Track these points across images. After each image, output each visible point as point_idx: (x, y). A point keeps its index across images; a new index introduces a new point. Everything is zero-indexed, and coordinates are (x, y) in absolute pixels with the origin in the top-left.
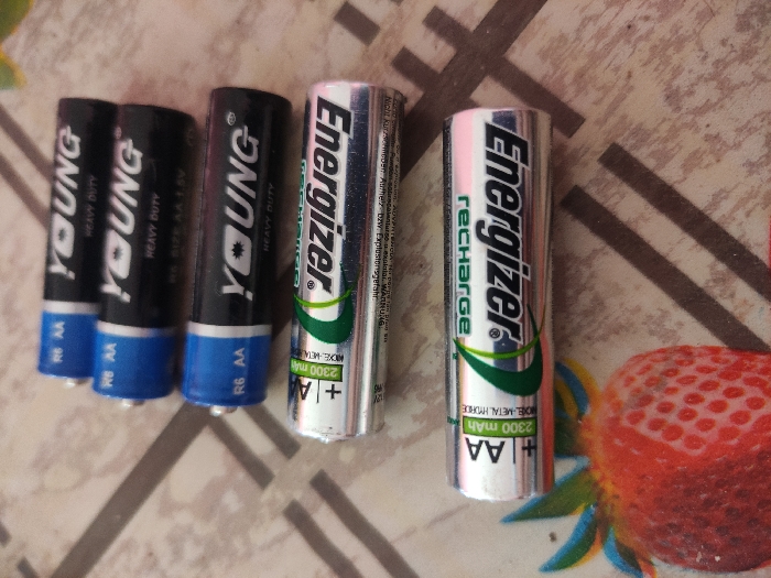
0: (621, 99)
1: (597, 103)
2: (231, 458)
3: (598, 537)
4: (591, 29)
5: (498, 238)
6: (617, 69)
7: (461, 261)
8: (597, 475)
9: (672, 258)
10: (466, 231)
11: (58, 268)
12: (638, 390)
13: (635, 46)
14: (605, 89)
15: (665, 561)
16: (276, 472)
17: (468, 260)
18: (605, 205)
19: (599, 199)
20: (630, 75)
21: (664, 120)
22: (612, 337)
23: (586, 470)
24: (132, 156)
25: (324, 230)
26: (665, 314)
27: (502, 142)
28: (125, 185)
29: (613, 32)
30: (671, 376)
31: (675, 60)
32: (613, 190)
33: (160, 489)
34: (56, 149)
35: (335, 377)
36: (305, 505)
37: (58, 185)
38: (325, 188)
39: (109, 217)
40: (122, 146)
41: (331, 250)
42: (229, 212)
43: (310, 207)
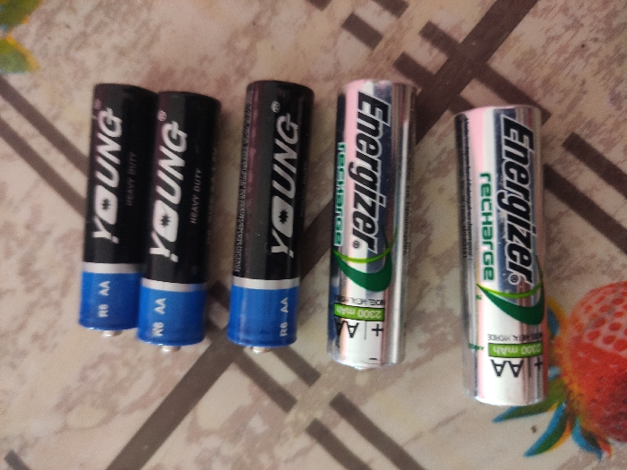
0: (577, 100)
1: (560, 102)
2: (256, 389)
3: (568, 427)
4: (554, 47)
5: (516, 205)
6: (574, 77)
7: (484, 223)
8: (566, 380)
10: (489, 200)
11: (102, 234)
12: (595, 315)
13: (587, 61)
14: (566, 93)
16: (298, 397)
17: (490, 223)
20: (584, 83)
21: (610, 116)
22: (575, 277)
23: (559, 376)
24: (178, 136)
25: (367, 199)
26: (613, 259)
27: (516, 132)
28: (170, 162)
29: (571, 49)
30: (617, 304)
31: (618, 72)
33: (187, 420)
34: (95, 128)
35: (379, 317)
36: (324, 422)
37: (101, 161)
38: (368, 166)
39: (155, 188)
40: (167, 127)
41: (374, 216)
42: (276, 185)
43: (352, 182)
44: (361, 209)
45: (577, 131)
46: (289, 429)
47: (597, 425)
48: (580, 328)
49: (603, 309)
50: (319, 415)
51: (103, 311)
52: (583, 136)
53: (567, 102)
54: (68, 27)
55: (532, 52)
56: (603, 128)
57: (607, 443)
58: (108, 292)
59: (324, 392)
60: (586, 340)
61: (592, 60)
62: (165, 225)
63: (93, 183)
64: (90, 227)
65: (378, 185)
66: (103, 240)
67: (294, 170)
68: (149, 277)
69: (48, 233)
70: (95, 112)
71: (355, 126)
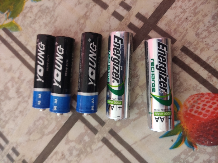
0: (185, 35)
1: (180, 36)
2: (86, 127)
3: (183, 140)
4: (177, 19)
5: (161, 69)
6: (184, 28)
7: (152, 74)
8: (182, 125)
9: (198, 72)
10: (153, 67)
11: (39, 79)
12: (191, 104)
13: (188, 23)
14: (181, 33)
15: (199, 144)
16: (99, 130)
17: (154, 74)
18: (182, 60)
19: (181, 59)
20: (187, 30)
21: (195, 40)
22: (185, 92)
23: (180, 124)
24: (61, 50)
25: (117, 68)
26: (197, 86)
27: (162, 46)
28: (59, 57)
29: (183, 20)
30: (199, 100)
31: (198, 26)
32: (184, 57)
33: (66, 137)
34: (37, 48)
35: (120, 104)
36: (107, 138)
37: (39, 57)
38: (117, 58)
39: (55, 65)
40: (58, 47)
41: (119, 73)
42: (90, 64)
43: (112, 62)
44: (115, 71)
45: (185, 45)
46: (96, 140)
47: (192, 139)
48: (187, 108)
49: (194, 102)
50: (105, 136)
51: (39, 103)
52: (187, 47)
53: (182, 36)
54: (30, 17)
55: (171, 21)
56: (194, 44)
57: (196, 145)
58: (41, 97)
59: (107, 128)
60: (189, 112)
61: (190, 22)
62: (58, 77)
63: (37, 64)
64: (36, 77)
65: (120, 63)
66: (39, 81)
67: (95, 59)
68: (53, 92)
69: (24, 80)
70: (37, 43)
71: (113, 45)
